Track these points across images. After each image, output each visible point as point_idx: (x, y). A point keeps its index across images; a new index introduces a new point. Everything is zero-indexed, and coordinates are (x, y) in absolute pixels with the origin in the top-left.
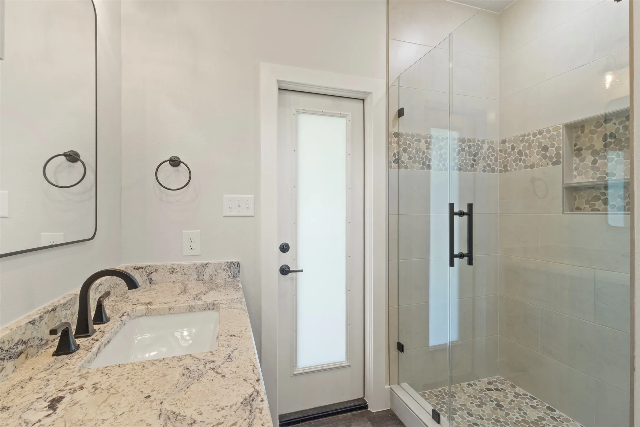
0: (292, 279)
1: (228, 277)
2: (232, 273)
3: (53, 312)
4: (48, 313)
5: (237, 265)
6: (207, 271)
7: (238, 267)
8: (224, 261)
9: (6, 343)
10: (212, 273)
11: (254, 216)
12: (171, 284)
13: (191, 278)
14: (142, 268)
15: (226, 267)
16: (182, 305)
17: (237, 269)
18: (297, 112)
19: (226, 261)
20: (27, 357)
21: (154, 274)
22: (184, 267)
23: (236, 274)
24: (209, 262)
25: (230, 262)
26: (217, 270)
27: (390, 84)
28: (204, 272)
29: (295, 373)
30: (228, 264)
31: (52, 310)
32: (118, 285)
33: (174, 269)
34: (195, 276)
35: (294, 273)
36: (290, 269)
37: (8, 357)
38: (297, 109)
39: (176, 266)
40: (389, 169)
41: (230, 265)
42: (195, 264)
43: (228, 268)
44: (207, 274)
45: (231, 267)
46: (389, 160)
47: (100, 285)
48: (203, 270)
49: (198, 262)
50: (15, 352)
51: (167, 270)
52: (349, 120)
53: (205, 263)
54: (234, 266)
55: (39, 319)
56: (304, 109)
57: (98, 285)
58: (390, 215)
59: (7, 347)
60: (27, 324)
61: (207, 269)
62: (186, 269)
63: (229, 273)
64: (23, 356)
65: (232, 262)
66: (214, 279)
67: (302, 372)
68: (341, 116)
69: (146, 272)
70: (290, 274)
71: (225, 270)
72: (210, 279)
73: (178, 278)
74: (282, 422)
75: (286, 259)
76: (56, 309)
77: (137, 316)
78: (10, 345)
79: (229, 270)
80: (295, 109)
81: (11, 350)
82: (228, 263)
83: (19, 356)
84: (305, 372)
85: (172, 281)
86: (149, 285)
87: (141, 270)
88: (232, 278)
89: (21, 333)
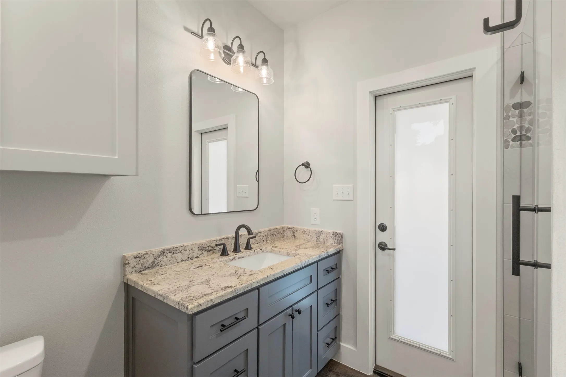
0: (389, 255)
1: (334, 242)
2: (337, 240)
3: (227, 239)
4: (224, 239)
5: (339, 235)
6: (322, 236)
7: (340, 237)
8: (332, 231)
9: (204, 245)
10: (324, 238)
11: (352, 201)
12: (303, 240)
13: (313, 239)
14: (291, 228)
15: (333, 236)
16: (285, 251)
17: (340, 238)
18: (394, 111)
19: (333, 231)
20: (213, 253)
21: (296, 232)
22: (310, 231)
23: (339, 241)
24: (323, 230)
25: (335, 232)
26: (327, 236)
27: (506, 47)
28: (320, 237)
29: (392, 337)
30: (334, 234)
31: (226, 238)
32: (275, 235)
33: (305, 231)
34: (316, 238)
35: (391, 251)
36: (387, 247)
37: (204, 250)
38: (393, 109)
39: (306, 230)
40: (505, 149)
41: (336, 234)
42: (315, 231)
43: (334, 236)
44: (322, 238)
45: (336, 236)
46: (504, 139)
47: (259, 233)
48: (320, 235)
49: (318, 229)
50: (208, 249)
51: (302, 232)
52: (452, 104)
53: (320, 231)
54: (337, 235)
55: (219, 240)
56: (400, 107)
57: (258, 233)
58: (504, 204)
59: (204, 246)
60: (213, 241)
61: (322, 235)
62: (311, 232)
63: (335, 240)
64: (211, 252)
65: (336, 233)
66: (325, 242)
67: (398, 339)
68: (442, 102)
69: (293, 231)
70: (387, 250)
71: (332, 238)
72: (323, 242)
73: (307, 238)
74: (376, 370)
75: (382, 237)
76: (228, 238)
77: (267, 252)
78: (205, 246)
79: (334, 237)
80: (392, 109)
81: (206, 248)
82: (334, 232)
83: (209, 251)
84: (401, 341)
85: (304, 239)
86: (293, 239)
87: (290, 229)
88: (336, 244)
89: (210, 243)
